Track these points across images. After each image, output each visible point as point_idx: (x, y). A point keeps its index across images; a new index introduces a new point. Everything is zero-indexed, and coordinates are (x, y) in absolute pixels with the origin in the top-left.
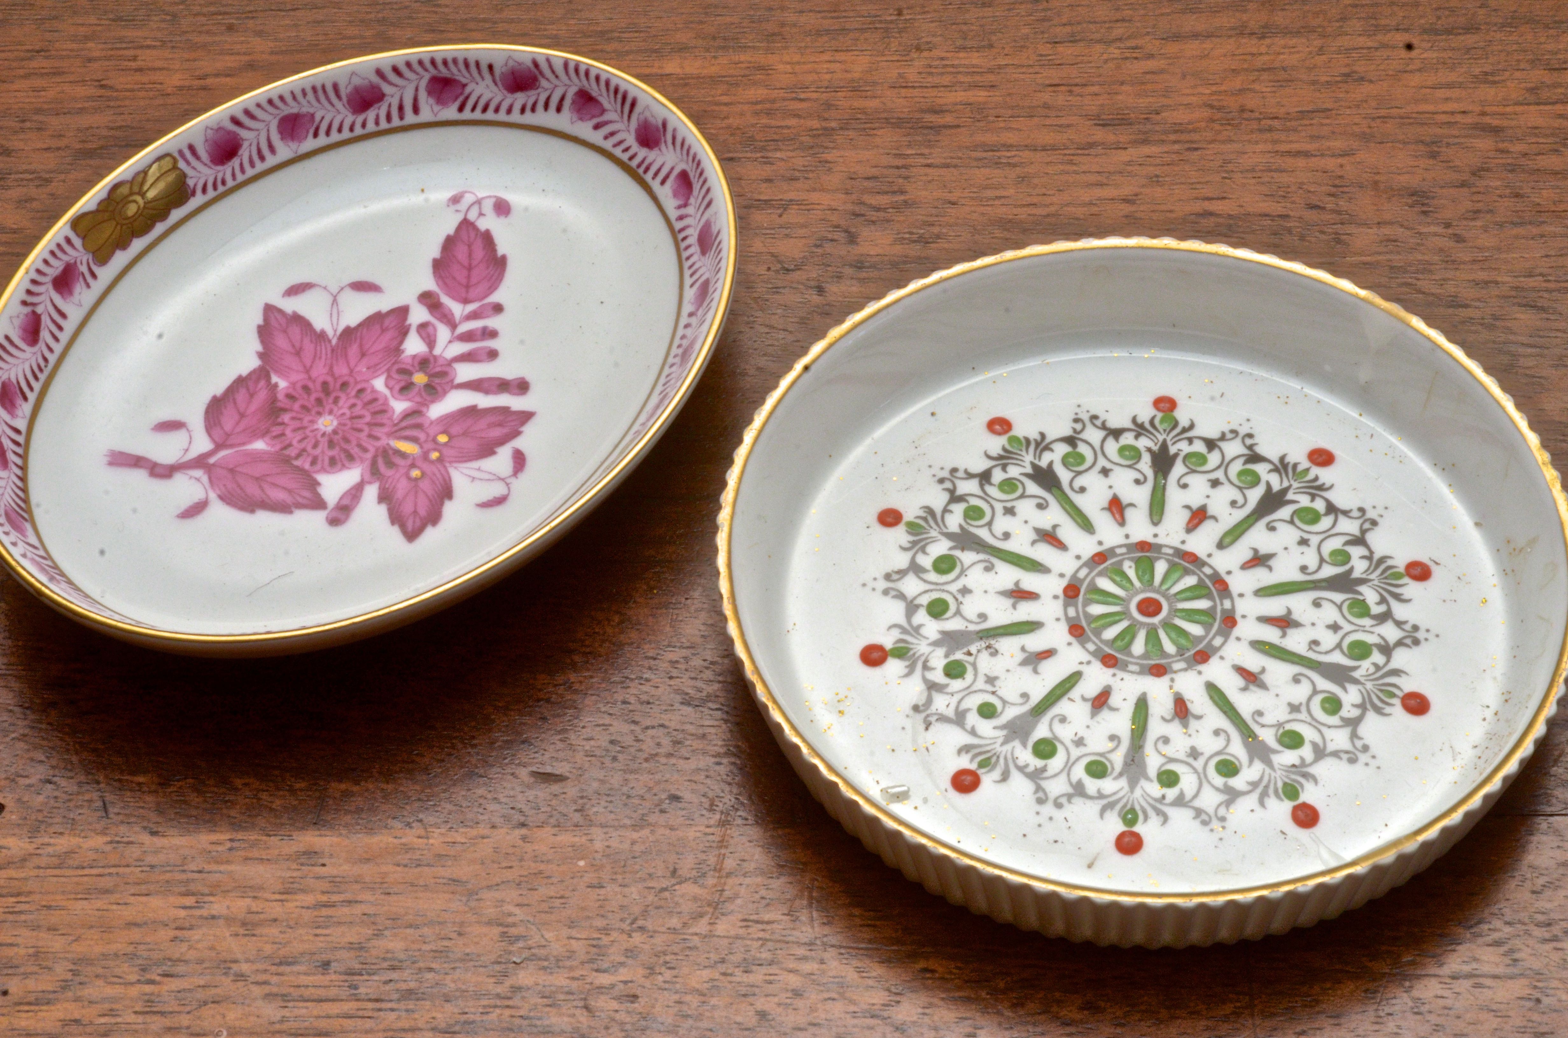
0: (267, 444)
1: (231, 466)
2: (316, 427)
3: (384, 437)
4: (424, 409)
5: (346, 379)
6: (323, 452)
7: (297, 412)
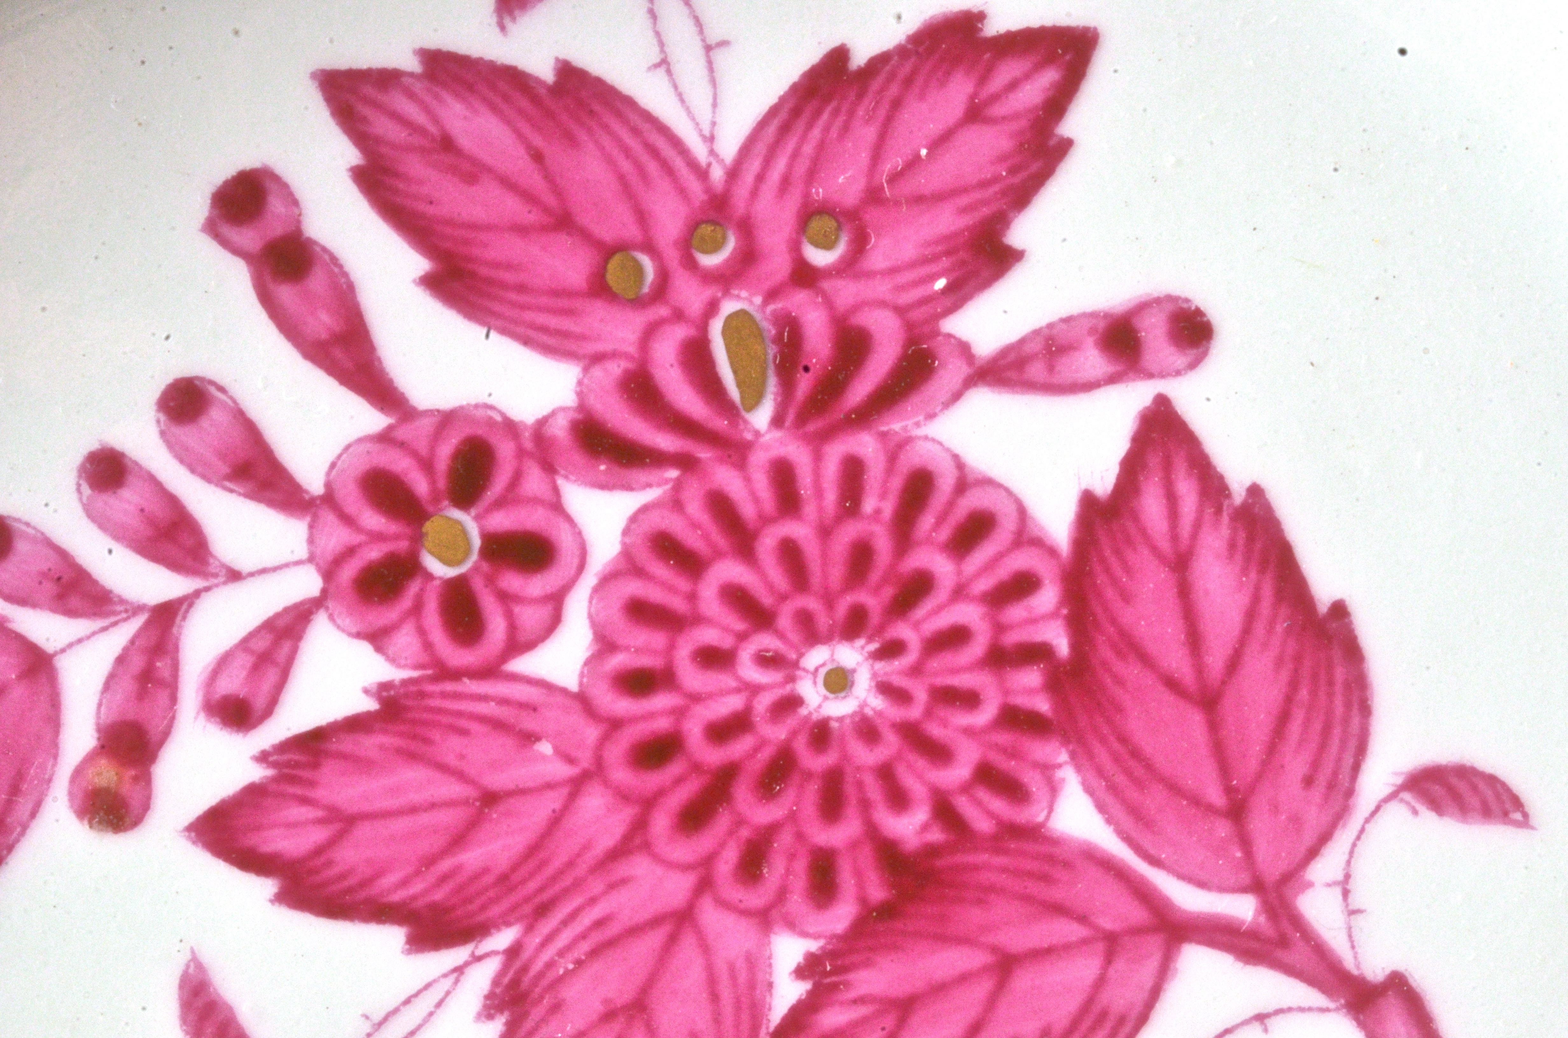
0: (1054, 789)
1: (1223, 829)
2: (877, 702)
3: (759, 459)
4: (560, 429)
5: (621, 775)
6: (959, 593)
7: (865, 805)
